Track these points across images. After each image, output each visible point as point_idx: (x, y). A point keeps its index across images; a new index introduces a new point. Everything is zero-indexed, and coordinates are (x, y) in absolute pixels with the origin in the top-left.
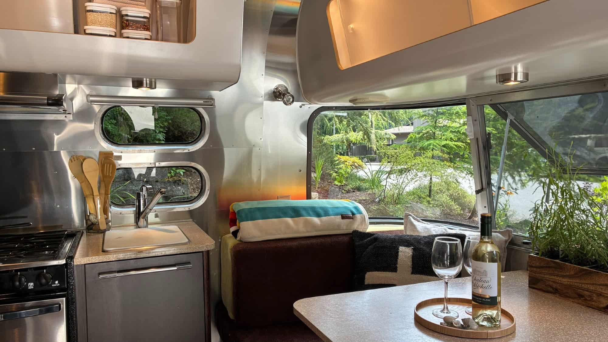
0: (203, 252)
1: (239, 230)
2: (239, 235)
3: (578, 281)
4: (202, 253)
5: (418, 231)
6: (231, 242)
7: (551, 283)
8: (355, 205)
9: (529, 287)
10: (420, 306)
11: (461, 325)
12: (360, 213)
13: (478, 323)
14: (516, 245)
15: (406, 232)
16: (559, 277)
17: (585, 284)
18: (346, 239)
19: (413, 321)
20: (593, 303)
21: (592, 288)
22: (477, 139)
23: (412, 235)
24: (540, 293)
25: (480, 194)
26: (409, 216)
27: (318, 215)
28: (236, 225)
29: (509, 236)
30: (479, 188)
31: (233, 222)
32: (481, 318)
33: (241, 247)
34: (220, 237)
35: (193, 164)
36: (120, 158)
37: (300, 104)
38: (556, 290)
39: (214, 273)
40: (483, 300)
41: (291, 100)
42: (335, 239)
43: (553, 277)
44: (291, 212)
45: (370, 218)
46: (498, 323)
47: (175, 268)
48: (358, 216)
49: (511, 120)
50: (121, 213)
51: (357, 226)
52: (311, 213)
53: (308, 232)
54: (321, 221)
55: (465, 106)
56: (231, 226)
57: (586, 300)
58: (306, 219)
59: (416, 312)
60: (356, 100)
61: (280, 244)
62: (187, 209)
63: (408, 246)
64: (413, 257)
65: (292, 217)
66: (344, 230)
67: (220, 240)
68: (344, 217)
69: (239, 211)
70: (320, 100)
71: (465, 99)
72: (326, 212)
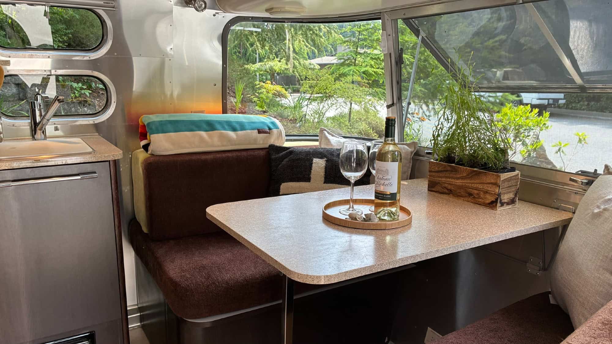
0: (109, 161)
1: (151, 144)
2: (150, 148)
3: (469, 181)
4: (108, 163)
5: (332, 145)
6: (142, 155)
7: (446, 185)
8: (272, 121)
9: (428, 190)
10: (328, 206)
11: (364, 218)
12: (277, 128)
13: (379, 218)
14: (420, 155)
15: (320, 146)
16: (453, 179)
17: (474, 184)
18: (262, 153)
19: (321, 218)
20: (480, 200)
21: (480, 186)
22: (390, 54)
23: (326, 148)
24: (436, 194)
25: (391, 108)
26: (324, 131)
27: (234, 130)
28: (147, 139)
29: (415, 148)
30: (390, 103)
31: (144, 136)
32: (383, 213)
33: (153, 160)
34: (130, 153)
35: (96, 74)
36: (7, 63)
37: (214, 11)
38: (451, 190)
39: (126, 189)
40: (384, 196)
41: (203, 6)
42: (251, 153)
43: (448, 180)
44: (205, 126)
45: (286, 136)
46: (396, 217)
47: (79, 177)
48: (275, 131)
49: (422, 37)
50: (13, 125)
51: (274, 140)
52: (226, 127)
53: (223, 146)
54: (237, 135)
55: (380, 21)
56: (142, 140)
57: (474, 197)
58: (221, 133)
59: (325, 211)
60: (272, 9)
61: (194, 157)
62: (91, 122)
63: (321, 158)
64: (326, 168)
65: (206, 131)
66: (260, 144)
67: (130, 156)
68: (260, 132)
69: (149, 124)
70: (235, 8)
71: (380, 12)
72: (242, 127)
